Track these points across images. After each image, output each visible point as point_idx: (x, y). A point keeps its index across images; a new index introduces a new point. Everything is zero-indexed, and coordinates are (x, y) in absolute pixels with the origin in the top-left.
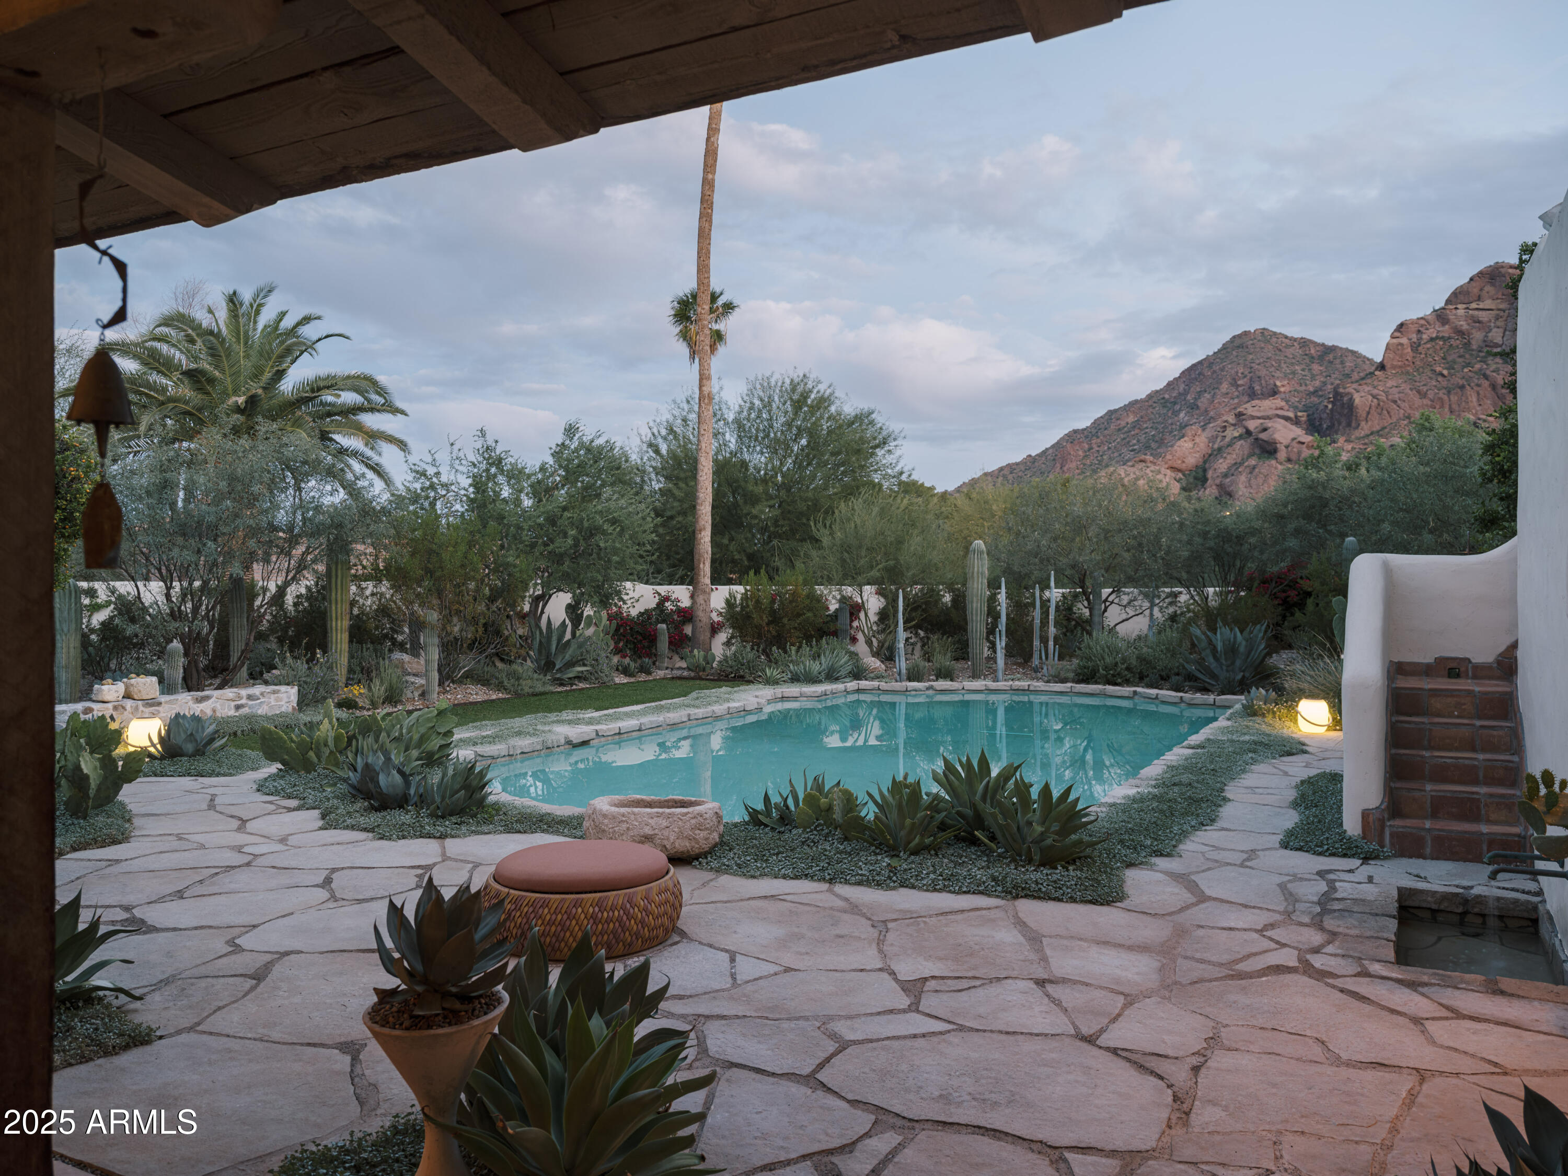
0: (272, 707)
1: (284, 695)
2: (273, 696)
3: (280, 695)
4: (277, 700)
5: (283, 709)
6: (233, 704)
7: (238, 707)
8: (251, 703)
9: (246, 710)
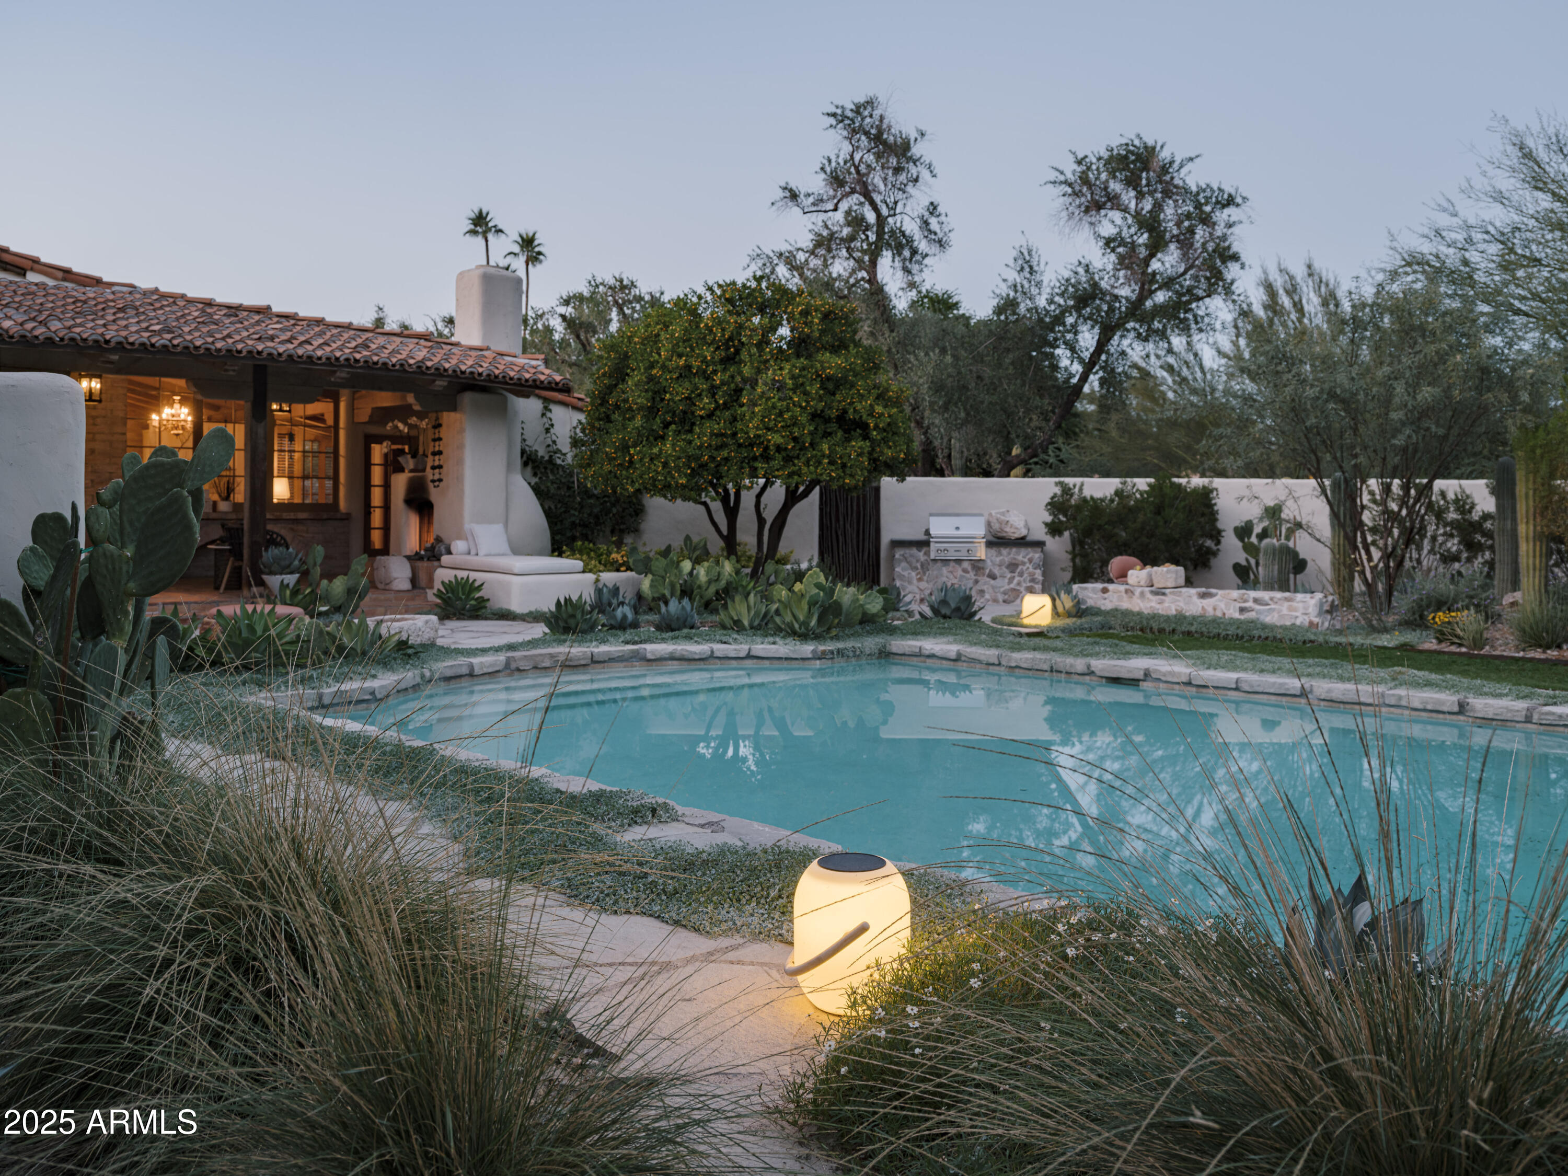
0: (1282, 616)
1: (1301, 605)
2: (1286, 604)
3: (1294, 604)
4: (1290, 609)
5: (1298, 622)
6: (1238, 605)
7: (1242, 610)
8: (1257, 607)
9: (1252, 615)
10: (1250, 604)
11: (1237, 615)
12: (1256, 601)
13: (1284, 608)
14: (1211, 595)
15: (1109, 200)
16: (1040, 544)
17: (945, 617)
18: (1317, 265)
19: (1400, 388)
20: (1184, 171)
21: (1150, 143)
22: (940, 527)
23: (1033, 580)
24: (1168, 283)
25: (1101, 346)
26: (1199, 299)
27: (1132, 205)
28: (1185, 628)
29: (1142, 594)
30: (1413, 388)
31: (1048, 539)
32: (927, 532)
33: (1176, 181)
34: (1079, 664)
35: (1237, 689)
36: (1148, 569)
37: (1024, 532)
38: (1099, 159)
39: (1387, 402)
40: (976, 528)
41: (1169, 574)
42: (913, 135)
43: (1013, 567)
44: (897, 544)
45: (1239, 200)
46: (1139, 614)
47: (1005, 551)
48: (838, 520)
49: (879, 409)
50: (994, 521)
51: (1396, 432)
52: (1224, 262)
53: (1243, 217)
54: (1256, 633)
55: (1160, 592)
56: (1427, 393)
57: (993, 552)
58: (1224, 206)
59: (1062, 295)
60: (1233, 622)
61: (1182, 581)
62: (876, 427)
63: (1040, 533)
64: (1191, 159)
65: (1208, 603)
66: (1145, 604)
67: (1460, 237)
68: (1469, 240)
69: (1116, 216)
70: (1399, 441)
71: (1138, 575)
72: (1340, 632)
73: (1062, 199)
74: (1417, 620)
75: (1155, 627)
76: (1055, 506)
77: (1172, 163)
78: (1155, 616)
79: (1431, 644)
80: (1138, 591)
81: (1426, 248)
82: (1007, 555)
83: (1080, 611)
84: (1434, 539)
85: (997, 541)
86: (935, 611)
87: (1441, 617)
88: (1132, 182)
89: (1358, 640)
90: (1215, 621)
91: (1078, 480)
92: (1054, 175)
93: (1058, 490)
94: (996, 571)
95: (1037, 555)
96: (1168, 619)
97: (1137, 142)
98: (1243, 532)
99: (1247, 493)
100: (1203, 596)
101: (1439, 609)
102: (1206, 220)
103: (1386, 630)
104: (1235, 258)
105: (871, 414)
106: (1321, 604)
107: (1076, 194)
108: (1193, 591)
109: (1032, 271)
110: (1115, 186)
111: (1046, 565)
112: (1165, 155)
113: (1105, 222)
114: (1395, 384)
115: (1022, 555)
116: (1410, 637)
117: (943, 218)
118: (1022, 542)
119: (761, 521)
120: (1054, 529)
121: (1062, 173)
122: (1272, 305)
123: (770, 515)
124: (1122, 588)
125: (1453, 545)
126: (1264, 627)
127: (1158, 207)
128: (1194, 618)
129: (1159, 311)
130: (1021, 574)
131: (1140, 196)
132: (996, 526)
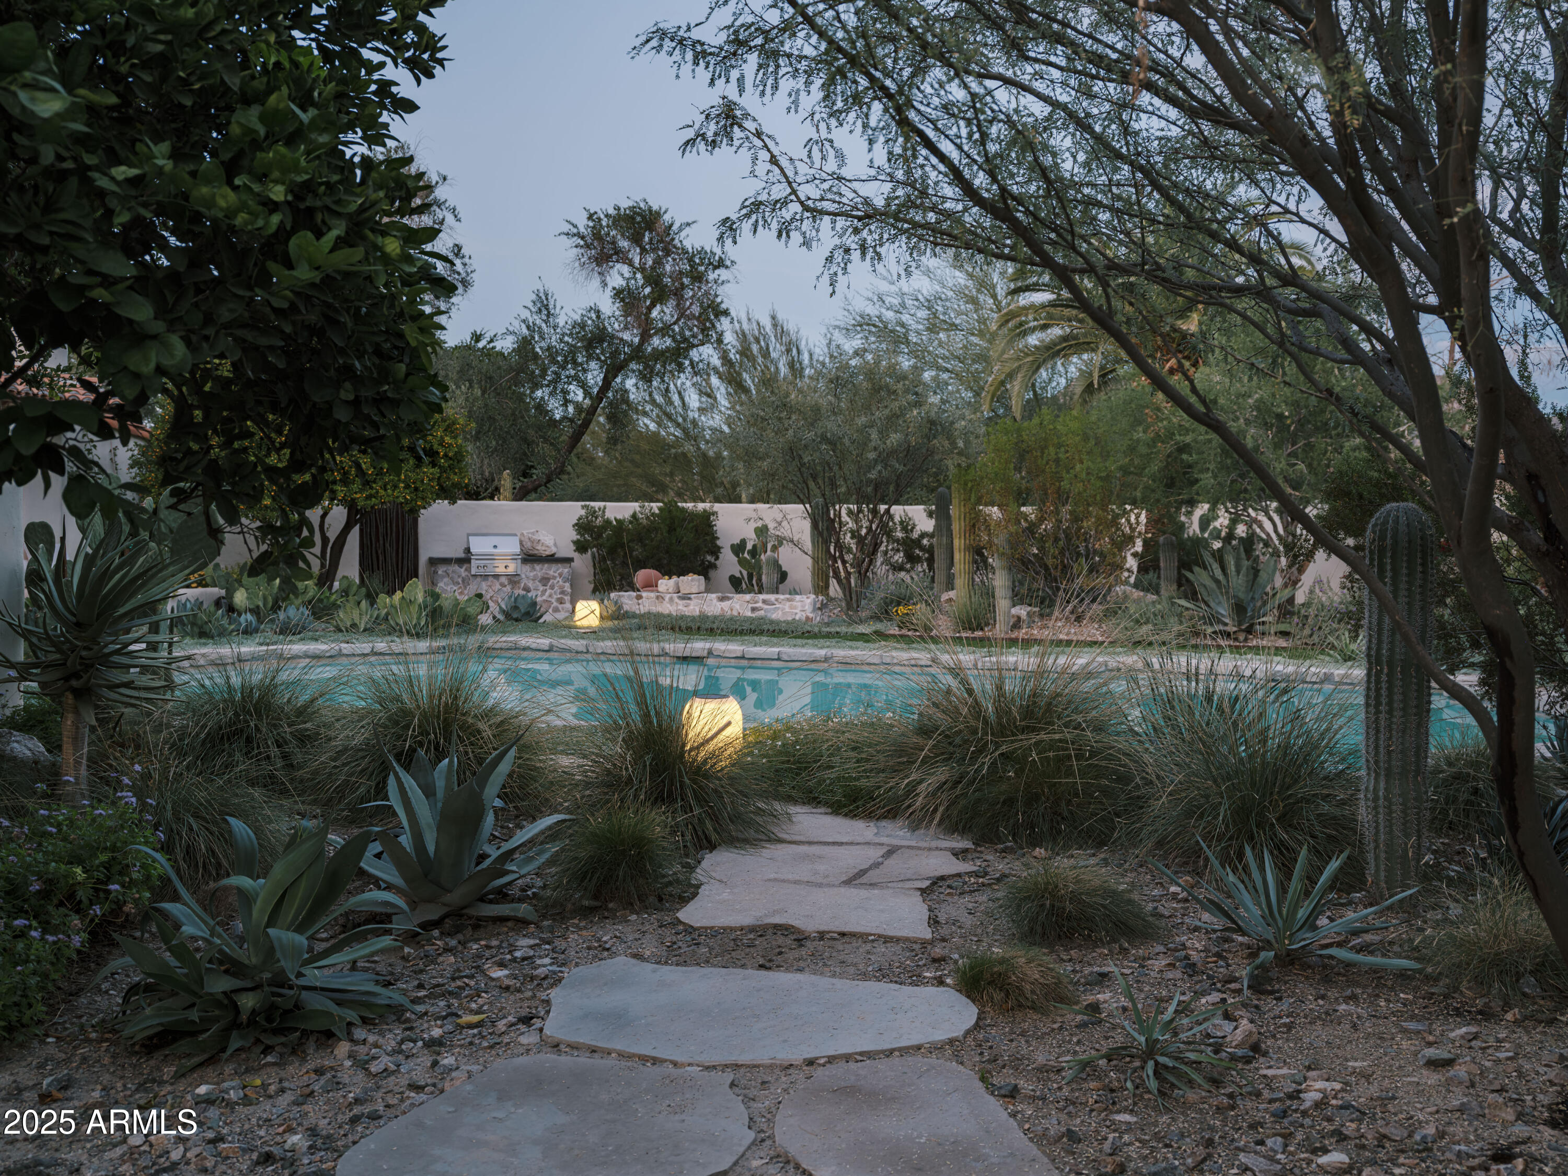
0: (785, 614)
1: (797, 604)
2: (788, 603)
4: (791, 607)
5: (797, 618)
6: (750, 606)
7: (753, 610)
8: (766, 607)
9: (762, 613)
10: (760, 605)
11: (749, 614)
12: (764, 602)
13: (787, 607)
14: (728, 599)
15: (616, 253)
16: (569, 560)
17: (517, 620)
18: (780, 317)
19: (874, 435)
20: (683, 234)
21: (655, 208)
22: (479, 546)
23: (563, 592)
24: (665, 330)
25: (607, 384)
26: (694, 346)
27: (637, 260)
28: (708, 625)
29: (671, 599)
30: (883, 434)
31: (576, 555)
32: (468, 550)
33: (676, 242)
34: (656, 648)
35: (779, 659)
36: (675, 578)
37: (554, 550)
38: (607, 216)
39: (863, 445)
40: (511, 547)
41: (691, 583)
42: (434, 178)
43: (545, 580)
44: (434, 562)
45: (728, 263)
46: (669, 615)
47: (538, 567)
48: (378, 540)
49: (447, 439)
50: (525, 540)
51: (870, 468)
52: (716, 316)
53: (731, 278)
54: (765, 627)
55: (686, 597)
56: (895, 438)
57: (527, 568)
58: (716, 268)
59: (571, 335)
60: (747, 619)
61: (703, 588)
62: (446, 455)
63: (567, 550)
64: (688, 224)
65: (726, 605)
66: (671, 607)
67: (896, 302)
68: (903, 305)
69: (625, 269)
70: (873, 475)
71: (666, 584)
72: (828, 624)
73: (575, 250)
74: (884, 613)
75: (683, 625)
76: (582, 526)
77: (671, 226)
78: (682, 617)
79: (895, 631)
80: (667, 597)
81: (872, 310)
82: (540, 570)
83: (619, 615)
84: (886, 553)
85: (530, 558)
86: (508, 615)
87: (902, 610)
88: (636, 240)
89: (843, 629)
90: (732, 619)
91: (602, 504)
92: (567, 228)
93: (583, 512)
94: (530, 584)
95: (565, 570)
96: (693, 619)
97: (642, 205)
98: (738, 549)
99: (754, 515)
100: (722, 599)
101: (899, 604)
102: (698, 278)
103: (861, 622)
104: (726, 313)
105: (441, 444)
106: (815, 603)
107: (588, 246)
108: (714, 596)
109: (549, 315)
110: (624, 244)
111: (573, 580)
112: (667, 218)
113: (614, 272)
114: (870, 431)
115: (552, 570)
116: (879, 626)
117: (466, 260)
118: (552, 559)
119: (325, 540)
120: (581, 547)
121: (575, 226)
122: (745, 352)
123: (332, 535)
124: (652, 595)
125: (899, 557)
126: (772, 622)
127: (658, 262)
128: (715, 617)
129: (659, 355)
130: (552, 588)
131: (643, 251)
132: (528, 545)
